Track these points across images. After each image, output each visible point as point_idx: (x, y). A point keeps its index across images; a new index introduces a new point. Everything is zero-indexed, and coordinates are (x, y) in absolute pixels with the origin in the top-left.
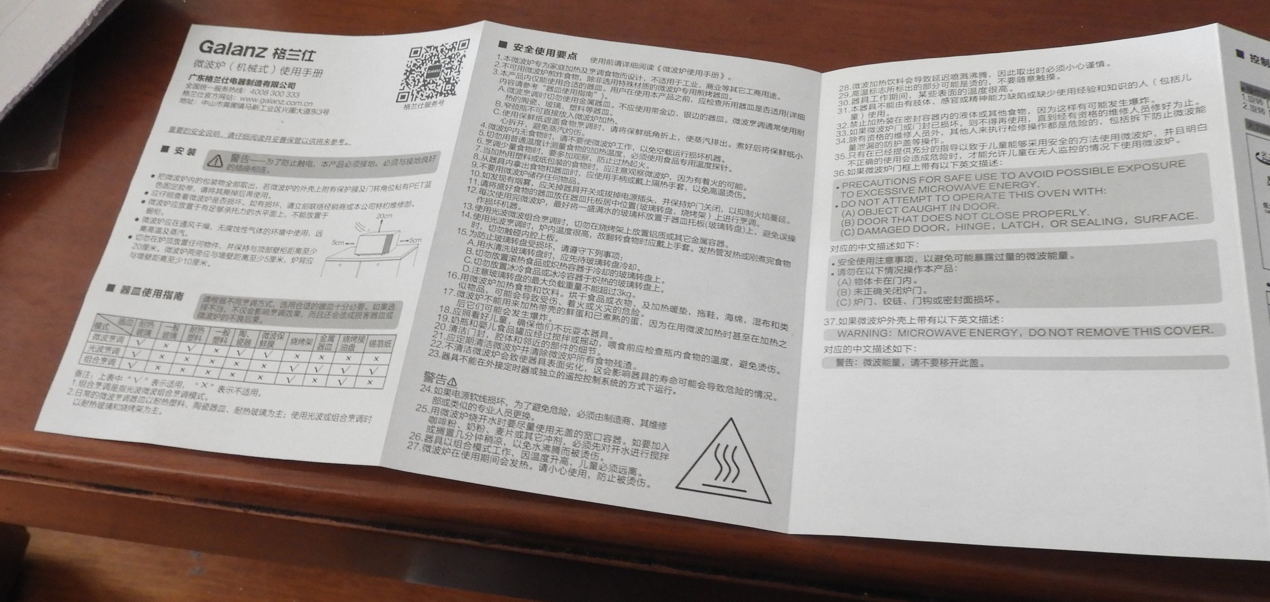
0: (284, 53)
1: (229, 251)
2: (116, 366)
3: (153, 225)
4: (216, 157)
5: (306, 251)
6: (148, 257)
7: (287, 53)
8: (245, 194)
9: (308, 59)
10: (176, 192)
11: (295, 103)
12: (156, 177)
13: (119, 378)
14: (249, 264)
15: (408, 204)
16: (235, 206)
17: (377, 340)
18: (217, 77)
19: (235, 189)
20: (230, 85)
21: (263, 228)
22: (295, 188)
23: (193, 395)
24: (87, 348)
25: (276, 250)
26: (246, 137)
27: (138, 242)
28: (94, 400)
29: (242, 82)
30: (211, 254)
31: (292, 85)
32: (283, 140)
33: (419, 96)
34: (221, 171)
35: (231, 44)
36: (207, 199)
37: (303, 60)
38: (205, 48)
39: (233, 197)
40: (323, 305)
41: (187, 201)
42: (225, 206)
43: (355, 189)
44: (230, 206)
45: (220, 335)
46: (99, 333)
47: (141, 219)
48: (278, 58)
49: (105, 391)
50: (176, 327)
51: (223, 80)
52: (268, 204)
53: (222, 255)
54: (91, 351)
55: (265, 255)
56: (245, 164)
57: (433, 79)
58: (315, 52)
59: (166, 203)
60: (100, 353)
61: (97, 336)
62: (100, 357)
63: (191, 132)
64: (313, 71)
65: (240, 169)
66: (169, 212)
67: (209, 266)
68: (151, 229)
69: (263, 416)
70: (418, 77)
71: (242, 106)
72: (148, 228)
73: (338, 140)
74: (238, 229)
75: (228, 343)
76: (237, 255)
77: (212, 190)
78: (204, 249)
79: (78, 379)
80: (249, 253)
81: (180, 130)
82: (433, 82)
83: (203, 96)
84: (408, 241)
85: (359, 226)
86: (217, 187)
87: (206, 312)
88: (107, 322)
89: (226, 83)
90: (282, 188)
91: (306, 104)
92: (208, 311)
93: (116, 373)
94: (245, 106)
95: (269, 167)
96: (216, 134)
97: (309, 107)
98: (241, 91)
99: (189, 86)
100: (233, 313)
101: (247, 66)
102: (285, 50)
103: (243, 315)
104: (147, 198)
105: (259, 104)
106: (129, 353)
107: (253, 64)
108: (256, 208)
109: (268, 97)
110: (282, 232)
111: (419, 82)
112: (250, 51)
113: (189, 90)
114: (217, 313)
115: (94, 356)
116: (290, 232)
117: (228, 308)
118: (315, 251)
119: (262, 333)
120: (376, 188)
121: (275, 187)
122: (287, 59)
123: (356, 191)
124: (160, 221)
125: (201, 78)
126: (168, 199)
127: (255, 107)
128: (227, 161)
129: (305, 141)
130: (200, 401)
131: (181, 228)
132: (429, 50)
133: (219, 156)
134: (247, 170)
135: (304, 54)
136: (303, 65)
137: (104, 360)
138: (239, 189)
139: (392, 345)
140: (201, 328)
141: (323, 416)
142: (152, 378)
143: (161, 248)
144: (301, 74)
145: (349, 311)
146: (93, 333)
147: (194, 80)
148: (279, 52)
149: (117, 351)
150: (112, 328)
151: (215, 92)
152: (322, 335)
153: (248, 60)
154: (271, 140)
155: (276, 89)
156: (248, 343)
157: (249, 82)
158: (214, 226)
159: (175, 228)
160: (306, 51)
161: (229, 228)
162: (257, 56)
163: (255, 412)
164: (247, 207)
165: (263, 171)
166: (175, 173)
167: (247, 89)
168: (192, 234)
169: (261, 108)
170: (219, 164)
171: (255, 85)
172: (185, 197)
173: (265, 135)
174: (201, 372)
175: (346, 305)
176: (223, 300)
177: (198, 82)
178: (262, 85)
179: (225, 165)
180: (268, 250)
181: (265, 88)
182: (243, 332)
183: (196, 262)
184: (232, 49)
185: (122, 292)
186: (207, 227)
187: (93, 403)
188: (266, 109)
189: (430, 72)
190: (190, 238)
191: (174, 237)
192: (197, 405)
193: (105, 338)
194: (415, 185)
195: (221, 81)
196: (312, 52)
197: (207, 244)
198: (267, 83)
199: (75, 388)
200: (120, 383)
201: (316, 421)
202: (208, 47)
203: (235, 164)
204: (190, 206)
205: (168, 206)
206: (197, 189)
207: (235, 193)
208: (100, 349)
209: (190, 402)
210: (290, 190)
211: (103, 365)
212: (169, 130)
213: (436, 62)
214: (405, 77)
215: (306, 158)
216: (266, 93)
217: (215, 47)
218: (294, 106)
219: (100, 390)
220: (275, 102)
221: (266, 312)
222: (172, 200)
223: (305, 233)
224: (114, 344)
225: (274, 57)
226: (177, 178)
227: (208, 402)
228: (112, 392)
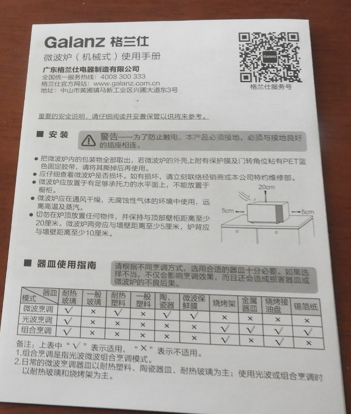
0: (120, 41)
1: (125, 221)
2: (53, 333)
3: (49, 202)
4: (87, 137)
5: (199, 218)
6: (53, 232)
7: (123, 40)
8: (124, 168)
9: (143, 44)
10: (61, 171)
11: (144, 84)
12: (40, 159)
13: (59, 345)
14: (147, 231)
15: (288, 178)
16: (118, 179)
17: (302, 303)
18: (67, 68)
19: (113, 165)
20: (81, 73)
21: (150, 198)
22: (168, 160)
23: (136, 358)
24: (21, 320)
25: (169, 218)
26: (109, 117)
27: (40, 219)
28: (41, 368)
29: (91, 69)
30: (109, 224)
31: (136, 68)
32: (143, 116)
33: (262, 77)
34: (96, 149)
35: (71, 38)
36: (90, 175)
37: (139, 45)
38: (50, 43)
39: (113, 172)
40: (233, 269)
41: (73, 179)
42: (109, 180)
43: (227, 161)
44: (113, 180)
45: (142, 299)
46: (28, 305)
47: (36, 198)
48: (117, 46)
49: (49, 358)
50: (97, 293)
51: (73, 69)
52: (148, 176)
53: (120, 225)
54: (25, 322)
55: (160, 222)
56: (115, 141)
57: (272, 64)
58: (148, 38)
59: (55, 182)
60: (35, 323)
61: (27, 308)
62: (36, 327)
63: (59, 117)
64: (151, 54)
65: (111, 146)
66: (59, 190)
67: (111, 236)
68: (48, 206)
69: (210, 375)
70: (255, 61)
71: (97, 90)
72: (45, 205)
73: (195, 115)
74: (127, 200)
75: (152, 306)
76: (133, 224)
77: (93, 167)
78: (102, 221)
79: (21, 350)
80: (144, 221)
81: (48, 116)
82: (273, 67)
83: (61, 84)
84: (300, 212)
85: (243, 196)
86: (96, 163)
87: (121, 278)
88: (32, 294)
89: (77, 71)
90: (156, 160)
91: (154, 84)
92: (123, 277)
93: (55, 340)
94: (100, 90)
95: (138, 143)
96: (82, 117)
97: (158, 86)
98: (92, 77)
99: (45, 77)
100: (147, 278)
101: (91, 56)
102: (121, 39)
103: (157, 279)
104: (37, 178)
105: (111, 87)
106: (61, 321)
107: (96, 53)
108: (138, 180)
109: (118, 80)
110: (170, 201)
111: (258, 65)
112: (90, 42)
113: (46, 81)
114: (133, 279)
115: (30, 326)
116: (177, 201)
117: (142, 274)
118: (208, 218)
119: (182, 296)
120: (248, 161)
121: (149, 160)
122: (124, 46)
123: (229, 162)
124: (54, 198)
125: (53, 70)
126: (56, 178)
127: (109, 90)
128: (98, 140)
129: (163, 116)
130: (144, 363)
131: (75, 203)
132: (257, 36)
133: (90, 136)
134: (118, 146)
135: (138, 40)
136: (141, 50)
137: (40, 329)
138: (117, 164)
139: (318, 308)
140: (122, 294)
141: (272, 374)
142: (90, 343)
143: (62, 223)
144: (141, 57)
145: (261, 275)
146: (22, 305)
147: (48, 72)
148: (115, 40)
149: (50, 319)
150: (38, 299)
151: (70, 81)
152: (243, 297)
153: (90, 50)
154: (131, 118)
155: (122, 73)
156: (171, 306)
157: (97, 69)
158: (105, 198)
159: (69, 203)
160: (139, 37)
161: (119, 200)
162: (97, 45)
163: (201, 372)
164: (129, 180)
165: (133, 146)
166: (55, 154)
167: (98, 76)
168: (87, 208)
169: (114, 90)
170: (91, 143)
171: (103, 71)
172: (70, 175)
173: (126, 113)
174: (136, 335)
175: (257, 269)
176: (134, 266)
177: (52, 74)
178: (110, 71)
179: (98, 144)
180: (161, 218)
181: (113, 73)
182: (163, 295)
183: (98, 233)
184: (73, 42)
185: (39, 265)
186: (98, 200)
187: (41, 371)
188: (119, 90)
189: (265, 57)
190: (85, 211)
191: (71, 211)
192: (143, 368)
193: (35, 309)
194: (289, 161)
195: (72, 71)
196: (145, 38)
197: (103, 216)
198: (113, 69)
199: (21, 358)
200: (61, 350)
201: (266, 379)
202: (52, 43)
203: (106, 142)
204: (77, 183)
205: (58, 184)
206: (79, 167)
207: (114, 168)
208: (34, 319)
209: (136, 366)
210: (164, 162)
211: (40, 334)
212: (38, 117)
213: (268, 48)
214: (242, 59)
215: (171, 132)
216: (115, 77)
217: (58, 43)
218: (143, 86)
219: (44, 358)
220: (125, 84)
221: (179, 276)
222: (60, 178)
223: (192, 201)
224: (44, 313)
225: (113, 46)
226: (58, 159)
227: (153, 364)
228: (56, 359)
